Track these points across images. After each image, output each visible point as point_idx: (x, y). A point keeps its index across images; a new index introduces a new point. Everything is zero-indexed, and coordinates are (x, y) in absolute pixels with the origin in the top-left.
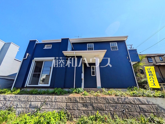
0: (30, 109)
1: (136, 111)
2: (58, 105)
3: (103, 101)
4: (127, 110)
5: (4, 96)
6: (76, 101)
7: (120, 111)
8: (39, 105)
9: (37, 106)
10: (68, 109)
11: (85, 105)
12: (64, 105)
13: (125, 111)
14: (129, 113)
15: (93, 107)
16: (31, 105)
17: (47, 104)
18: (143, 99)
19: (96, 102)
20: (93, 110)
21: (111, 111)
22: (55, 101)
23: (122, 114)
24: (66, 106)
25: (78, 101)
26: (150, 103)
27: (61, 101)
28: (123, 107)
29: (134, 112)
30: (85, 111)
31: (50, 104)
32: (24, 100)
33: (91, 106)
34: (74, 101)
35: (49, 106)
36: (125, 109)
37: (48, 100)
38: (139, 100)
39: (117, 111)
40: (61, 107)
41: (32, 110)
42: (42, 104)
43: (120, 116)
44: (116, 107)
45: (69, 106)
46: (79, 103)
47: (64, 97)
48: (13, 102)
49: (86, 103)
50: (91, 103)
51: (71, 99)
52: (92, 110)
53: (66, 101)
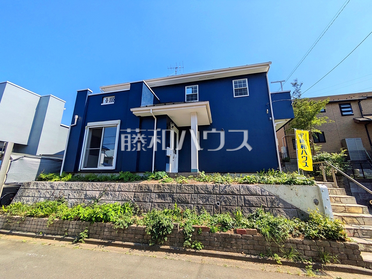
0: (85, 200)
1: (238, 204)
2: (123, 195)
3: (189, 191)
4: (223, 203)
5: (51, 183)
6: (148, 190)
7: (212, 205)
8: (97, 196)
9: (94, 196)
10: (136, 201)
11: (161, 195)
12: (131, 195)
13: (221, 205)
15: (173, 199)
16: (86, 195)
17: (108, 195)
18: (255, 187)
19: (178, 191)
20: (172, 203)
21: (199, 204)
22: (119, 190)
23: (215, 209)
24: (134, 197)
25: (151, 191)
26: (265, 194)
27: (127, 190)
28: (218, 199)
29: (234, 206)
30: (161, 204)
31: (111, 195)
32: (77, 188)
33: (171, 197)
34: (146, 190)
35: (111, 196)
36: (221, 202)
37: (109, 189)
39: (209, 205)
40: (127, 198)
41: (88, 201)
42: (102, 194)
44: (208, 199)
45: (138, 197)
46: (154, 192)
47: (132, 185)
48: (62, 191)
49: (163, 193)
50: (171, 193)
51: (141, 187)
53: (134, 191)
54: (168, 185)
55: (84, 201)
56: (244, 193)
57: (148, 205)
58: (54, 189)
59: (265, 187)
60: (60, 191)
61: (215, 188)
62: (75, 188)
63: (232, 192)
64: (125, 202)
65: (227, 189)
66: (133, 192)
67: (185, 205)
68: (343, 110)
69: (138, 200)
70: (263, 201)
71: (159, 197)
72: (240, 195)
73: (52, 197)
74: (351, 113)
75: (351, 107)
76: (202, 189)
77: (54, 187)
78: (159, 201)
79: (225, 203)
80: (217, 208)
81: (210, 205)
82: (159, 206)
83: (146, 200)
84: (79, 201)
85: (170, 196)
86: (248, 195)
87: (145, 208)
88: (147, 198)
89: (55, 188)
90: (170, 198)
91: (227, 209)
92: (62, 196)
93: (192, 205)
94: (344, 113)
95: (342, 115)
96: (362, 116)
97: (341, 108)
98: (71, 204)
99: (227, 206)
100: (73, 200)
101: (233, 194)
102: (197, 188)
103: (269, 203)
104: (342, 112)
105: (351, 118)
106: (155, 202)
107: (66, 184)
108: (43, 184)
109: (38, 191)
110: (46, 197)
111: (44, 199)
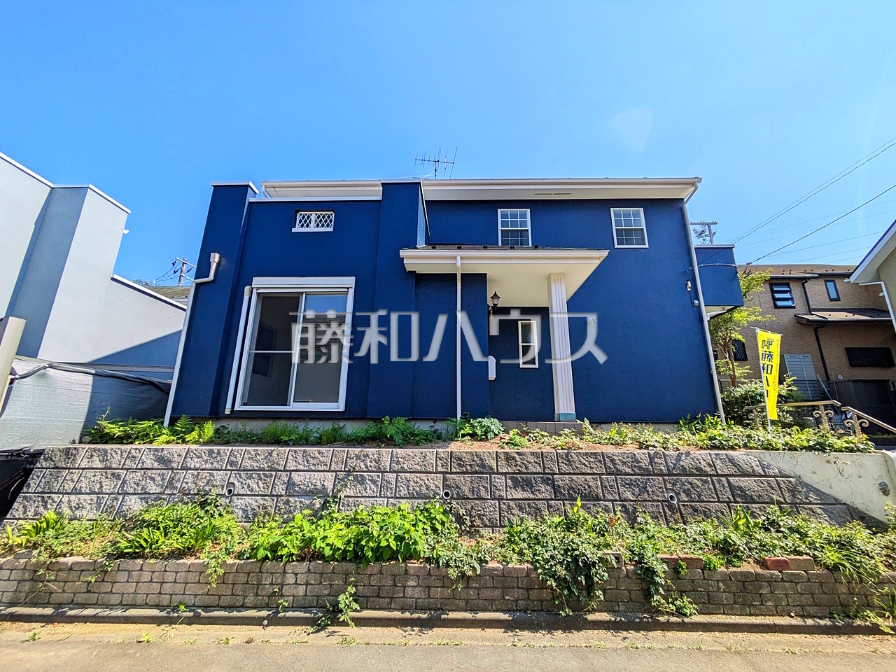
0: (290, 499)
1: (718, 498)
2: (412, 483)
3: (591, 468)
4: (684, 497)
6: (483, 466)
7: (659, 501)
8: (329, 485)
9: (319, 486)
10: (452, 498)
11: (521, 480)
12: (435, 482)
13: (679, 500)
14: (692, 506)
15: (556, 489)
16: (290, 484)
17: (362, 481)
18: (745, 457)
19: (565, 468)
20: (556, 500)
21: (626, 500)
22: (396, 467)
23: (667, 511)
24: (445, 486)
25: (492, 469)
26: (771, 472)
27: (419, 468)
28: (669, 486)
29: (709, 502)
30: (526, 502)
31: (374, 482)
32: (255, 464)
33: (548, 484)
34: (477, 468)
35: (373, 486)
36: (678, 494)
37: (363, 466)
38: (731, 461)
39: (650, 501)
40: (424, 491)
41: (301, 502)
42: (342, 479)
43: (657, 517)
44: (645, 488)
45: (457, 487)
46: (498, 473)
47: (430, 454)
48: (205, 474)
49: (525, 473)
50: (545, 473)
51: (460, 459)
52: (552, 499)
53: (440, 469)
54: (533, 454)
55: (287, 503)
56: (726, 471)
57: (491, 508)
58: (172, 469)
59: (768, 457)
60: (195, 473)
61: (656, 460)
62: (248, 464)
63: (699, 469)
64: (420, 501)
65: (685, 462)
66: (440, 473)
67: (590, 504)
68: (777, 296)
69: (458, 494)
70: (772, 488)
71: (516, 484)
72: (718, 475)
73: (168, 491)
74: (789, 303)
75: (790, 291)
76: (624, 463)
77: (171, 461)
78: (519, 494)
79: (688, 495)
80: (671, 507)
81: (654, 501)
82: (521, 509)
83: (483, 494)
84: (269, 502)
85: (545, 482)
86: (735, 476)
87: (484, 515)
88: (484, 487)
89: (174, 465)
90: (548, 487)
91: (696, 510)
92: (207, 488)
93: (609, 504)
94: (779, 303)
95: (776, 307)
96: (810, 311)
97: (773, 292)
98: (244, 511)
99: (693, 502)
100: (248, 500)
101: (701, 473)
102: (613, 461)
103: (787, 494)
104: (775, 299)
105: (791, 312)
106: (507, 499)
107: (211, 452)
108: (125, 455)
109: (113, 474)
110: (146, 493)
111: (141, 499)
